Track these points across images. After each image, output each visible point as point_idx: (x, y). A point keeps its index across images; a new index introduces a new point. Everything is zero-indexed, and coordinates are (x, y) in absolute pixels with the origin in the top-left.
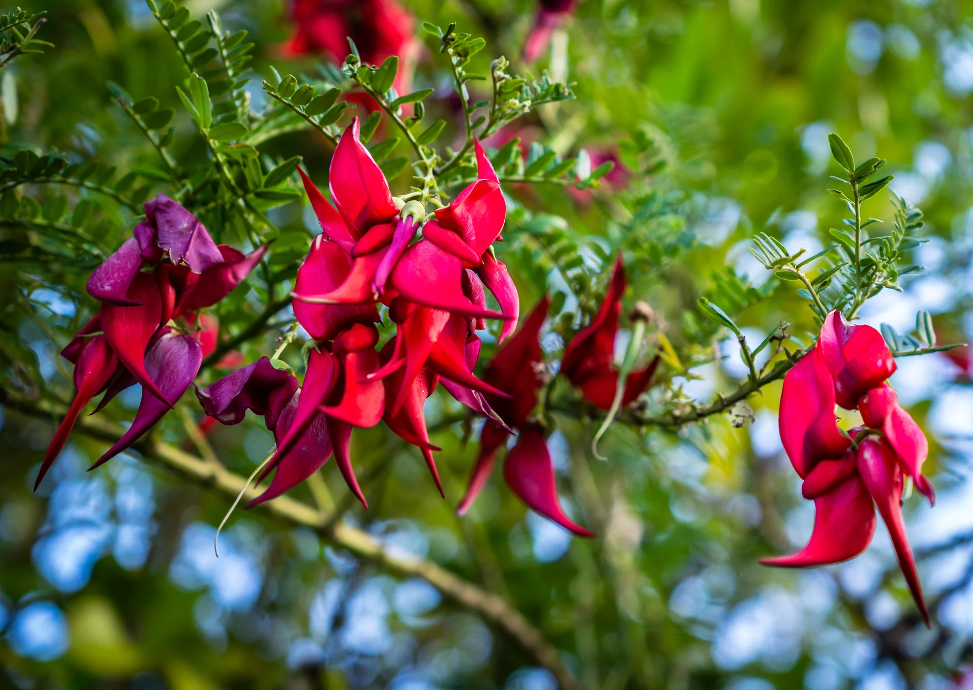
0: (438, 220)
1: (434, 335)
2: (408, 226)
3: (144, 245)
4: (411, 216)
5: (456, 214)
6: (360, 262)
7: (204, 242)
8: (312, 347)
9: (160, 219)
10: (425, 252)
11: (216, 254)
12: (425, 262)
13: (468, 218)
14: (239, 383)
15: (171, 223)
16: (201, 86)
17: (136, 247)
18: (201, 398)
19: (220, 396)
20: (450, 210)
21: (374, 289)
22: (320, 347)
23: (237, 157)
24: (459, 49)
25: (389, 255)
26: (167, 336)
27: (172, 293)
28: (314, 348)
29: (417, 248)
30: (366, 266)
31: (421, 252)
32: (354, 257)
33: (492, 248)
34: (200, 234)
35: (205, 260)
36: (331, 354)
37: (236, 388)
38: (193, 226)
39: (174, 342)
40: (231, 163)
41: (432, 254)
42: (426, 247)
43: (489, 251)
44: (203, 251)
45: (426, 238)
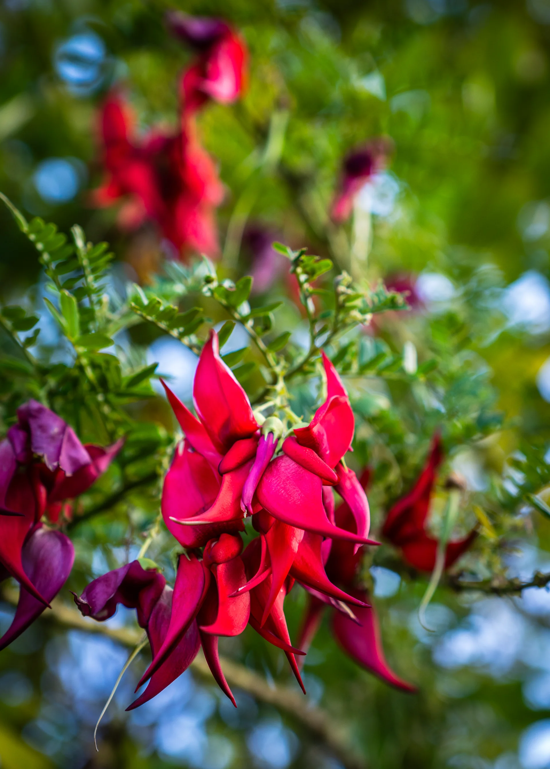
0: (296, 437)
1: (295, 545)
2: (270, 443)
3: (19, 450)
4: (271, 433)
5: (314, 432)
6: (227, 478)
7: (73, 445)
8: (181, 553)
9: (33, 424)
10: (286, 470)
11: (84, 456)
12: (288, 480)
13: (323, 435)
14: (112, 586)
15: (43, 428)
16: (70, 302)
17: (10, 450)
18: (79, 604)
19: (95, 597)
20: (308, 429)
21: (243, 507)
22: (189, 553)
23: (100, 361)
24: (308, 269)
25: (254, 472)
26: (40, 532)
27: (43, 491)
28: (183, 555)
29: (279, 464)
30: (232, 483)
31: (283, 470)
32: (222, 474)
33: (343, 459)
34: (70, 439)
35: (74, 462)
36: (200, 560)
37: (110, 590)
38: (63, 431)
39: (46, 538)
40: (94, 366)
41: (293, 471)
42: (287, 464)
43: (340, 462)
44: (73, 454)
45: (286, 455)
